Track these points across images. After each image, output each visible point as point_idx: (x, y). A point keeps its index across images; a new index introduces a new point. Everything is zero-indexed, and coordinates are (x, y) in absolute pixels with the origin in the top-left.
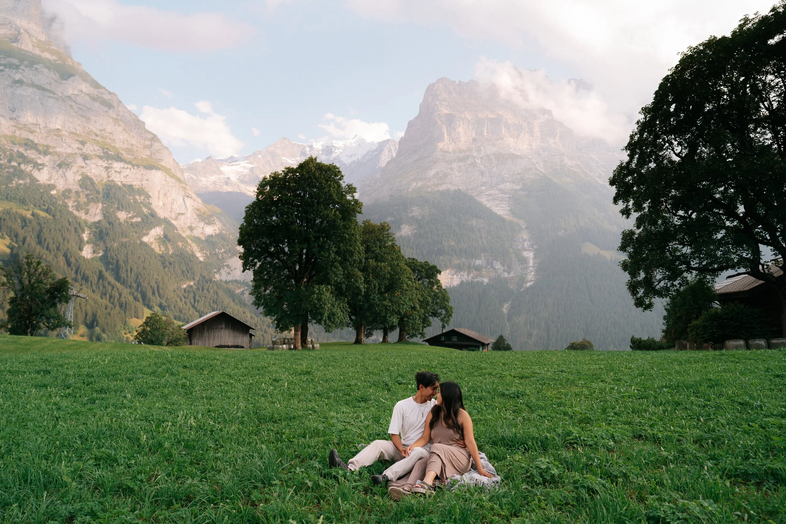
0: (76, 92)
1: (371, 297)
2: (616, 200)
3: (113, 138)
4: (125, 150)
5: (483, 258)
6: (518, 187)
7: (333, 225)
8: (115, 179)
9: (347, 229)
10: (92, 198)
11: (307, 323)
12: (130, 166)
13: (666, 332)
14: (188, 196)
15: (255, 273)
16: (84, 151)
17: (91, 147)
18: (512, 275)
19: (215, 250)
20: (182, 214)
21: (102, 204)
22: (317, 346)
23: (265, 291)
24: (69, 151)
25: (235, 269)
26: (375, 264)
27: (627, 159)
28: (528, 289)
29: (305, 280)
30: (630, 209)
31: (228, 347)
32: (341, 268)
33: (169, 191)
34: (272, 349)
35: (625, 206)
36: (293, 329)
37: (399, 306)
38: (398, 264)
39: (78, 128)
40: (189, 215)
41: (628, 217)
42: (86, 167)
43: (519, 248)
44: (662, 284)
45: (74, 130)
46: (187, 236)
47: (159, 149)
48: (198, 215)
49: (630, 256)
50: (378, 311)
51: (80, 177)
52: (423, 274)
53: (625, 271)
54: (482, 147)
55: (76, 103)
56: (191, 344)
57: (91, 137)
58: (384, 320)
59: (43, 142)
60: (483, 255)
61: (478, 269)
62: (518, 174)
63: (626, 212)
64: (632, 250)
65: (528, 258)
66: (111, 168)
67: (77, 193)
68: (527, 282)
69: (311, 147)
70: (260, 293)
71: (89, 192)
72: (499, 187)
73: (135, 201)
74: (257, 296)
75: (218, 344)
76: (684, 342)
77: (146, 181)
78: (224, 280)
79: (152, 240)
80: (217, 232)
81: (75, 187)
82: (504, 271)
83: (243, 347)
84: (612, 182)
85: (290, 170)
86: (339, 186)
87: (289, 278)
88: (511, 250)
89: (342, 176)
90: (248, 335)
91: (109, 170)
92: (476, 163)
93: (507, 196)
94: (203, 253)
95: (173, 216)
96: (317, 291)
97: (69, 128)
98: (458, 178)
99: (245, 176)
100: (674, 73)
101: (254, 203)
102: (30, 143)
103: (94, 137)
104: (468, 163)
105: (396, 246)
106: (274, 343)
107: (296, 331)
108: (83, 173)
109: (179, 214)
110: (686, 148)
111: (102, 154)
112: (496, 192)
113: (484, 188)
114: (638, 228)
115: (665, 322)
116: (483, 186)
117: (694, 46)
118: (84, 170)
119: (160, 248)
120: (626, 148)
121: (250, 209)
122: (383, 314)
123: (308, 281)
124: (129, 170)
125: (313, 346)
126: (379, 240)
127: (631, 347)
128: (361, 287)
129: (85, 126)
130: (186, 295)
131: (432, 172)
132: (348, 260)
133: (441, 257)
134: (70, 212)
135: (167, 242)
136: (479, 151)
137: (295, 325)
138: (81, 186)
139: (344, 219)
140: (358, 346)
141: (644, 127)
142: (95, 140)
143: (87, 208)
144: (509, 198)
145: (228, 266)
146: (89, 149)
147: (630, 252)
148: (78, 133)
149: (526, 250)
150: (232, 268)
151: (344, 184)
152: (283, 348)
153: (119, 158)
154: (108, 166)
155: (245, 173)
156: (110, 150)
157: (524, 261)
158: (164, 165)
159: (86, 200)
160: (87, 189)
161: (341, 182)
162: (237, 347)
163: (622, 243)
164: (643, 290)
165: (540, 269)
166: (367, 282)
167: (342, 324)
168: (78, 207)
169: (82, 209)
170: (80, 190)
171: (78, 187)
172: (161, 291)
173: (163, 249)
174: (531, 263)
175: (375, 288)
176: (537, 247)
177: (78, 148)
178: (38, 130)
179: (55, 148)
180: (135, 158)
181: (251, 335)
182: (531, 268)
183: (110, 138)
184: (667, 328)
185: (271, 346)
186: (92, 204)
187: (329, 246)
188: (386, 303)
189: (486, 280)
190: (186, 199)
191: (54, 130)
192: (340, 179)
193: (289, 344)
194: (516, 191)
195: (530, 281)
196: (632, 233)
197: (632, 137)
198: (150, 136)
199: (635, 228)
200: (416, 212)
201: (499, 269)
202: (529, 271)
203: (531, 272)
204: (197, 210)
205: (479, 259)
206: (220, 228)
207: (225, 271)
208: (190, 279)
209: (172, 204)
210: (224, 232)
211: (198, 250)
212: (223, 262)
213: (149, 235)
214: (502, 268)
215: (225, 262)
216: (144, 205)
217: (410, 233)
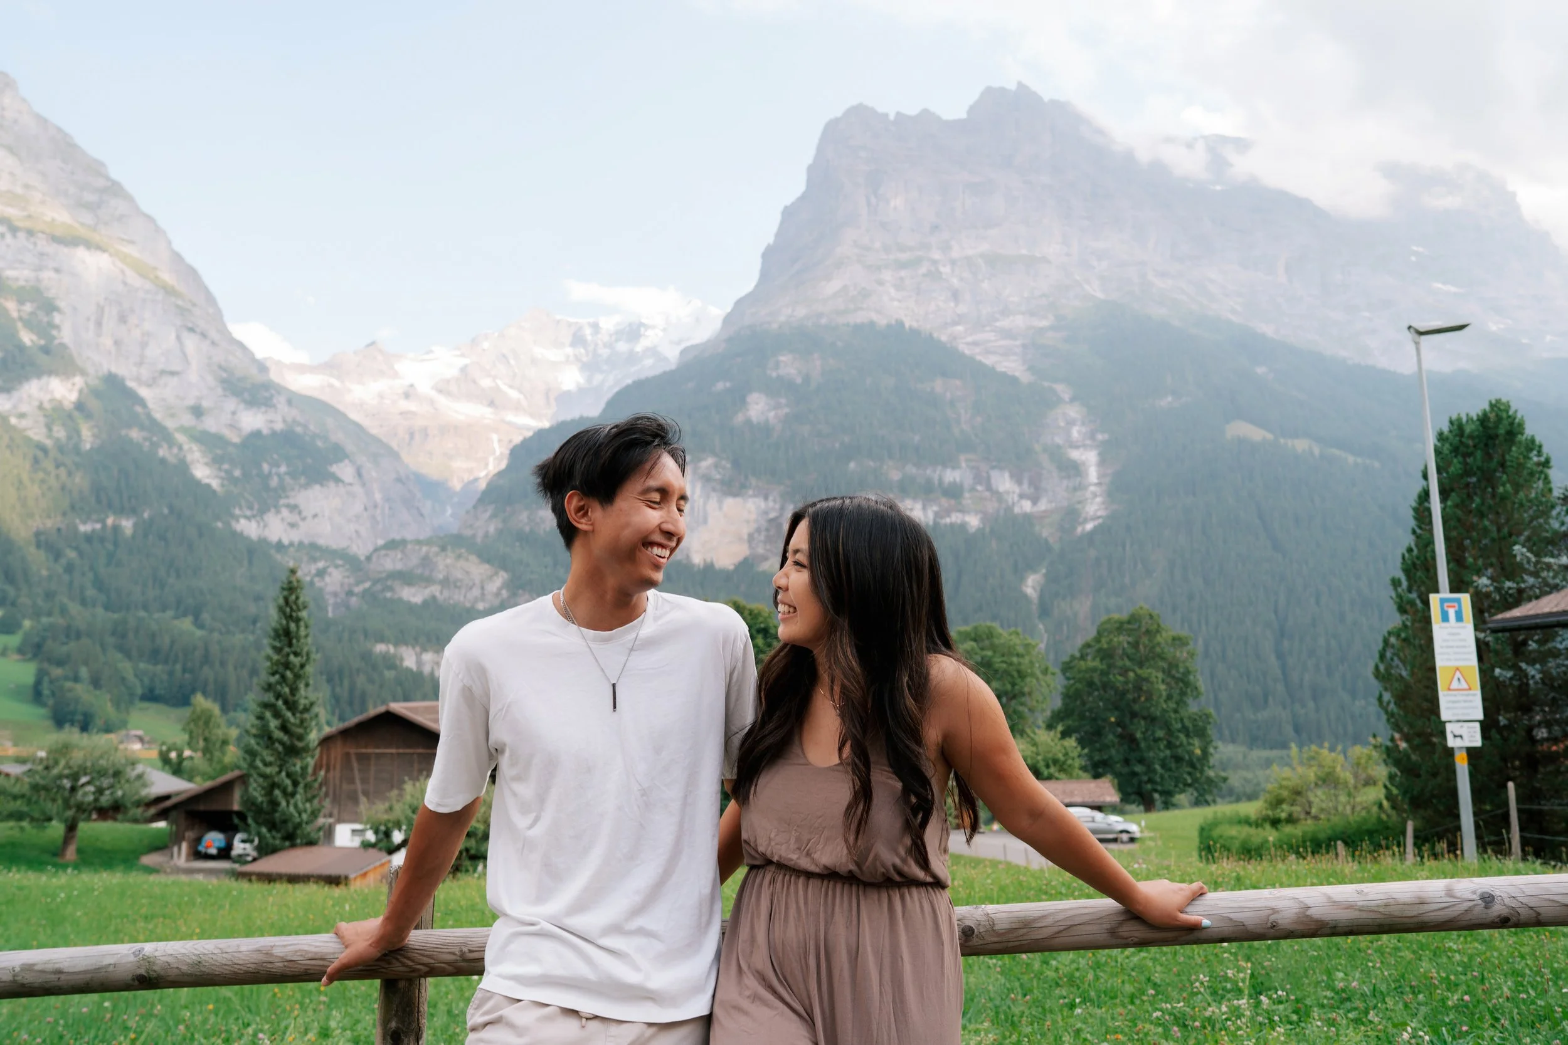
5: (964, 465)
6: (1044, 323)
14: (191, 330)
18: (1043, 505)
19: (259, 466)
20: (173, 373)
25: (315, 516)
28: (1091, 536)
33: (133, 311)
40: (193, 377)
43: (1059, 440)
46: (183, 430)
47: (122, 216)
48: (223, 381)
54: (953, 242)
60: (962, 457)
61: (954, 492)
62: (1042, 296)
65: (1084, 463)
68: (1086, 521)
72: (998, 324)
77: (52, 274)
78: (274, 538)
79: (24, 408)
80: (279, 426)
82: (1022, 496)
88: (1038, 448)
92: (941, 273)
93: (1018, 343)
94: (220, 469)
95: (145, 373)
98: (896, 303)
104: (920, 273)
109: (163, 372)
112: (991, 336)
116: (959, 324)
119: (50, 430)
131: (833, 286)
135: (80, 421)
136: (946, 248)
144: (1024, 346)
145: (293, 508)
149: (1077, 447)
150: (304, 514)
157: (1073, 469)
158: (136, 255)
165: (1116, 488)
173: (60, 433)
174: (1093, 475)
176: (1106, 436)
180: (29, 217)
182: (1092, 488)
189: (973, 522)
190: (185, 334)
194: (1041, 331)
195: (1094, 519)
198: (101, 183)
200: (788, 366)
201: (1008, 493)
202: (1088, 495)
203: (1095, 495)
204: (224, 369)
205: (954, 468)
206: (289, 419)
207: (283, 519)
208: (121, 511)
209: (144, 345)
210: (299, 430)
211: (206, 460)
212: (280, 497)
213: (16, 395)
214: (1017, 490)
215: (287, 497)
216: (29, 325)
217: (772, 414)
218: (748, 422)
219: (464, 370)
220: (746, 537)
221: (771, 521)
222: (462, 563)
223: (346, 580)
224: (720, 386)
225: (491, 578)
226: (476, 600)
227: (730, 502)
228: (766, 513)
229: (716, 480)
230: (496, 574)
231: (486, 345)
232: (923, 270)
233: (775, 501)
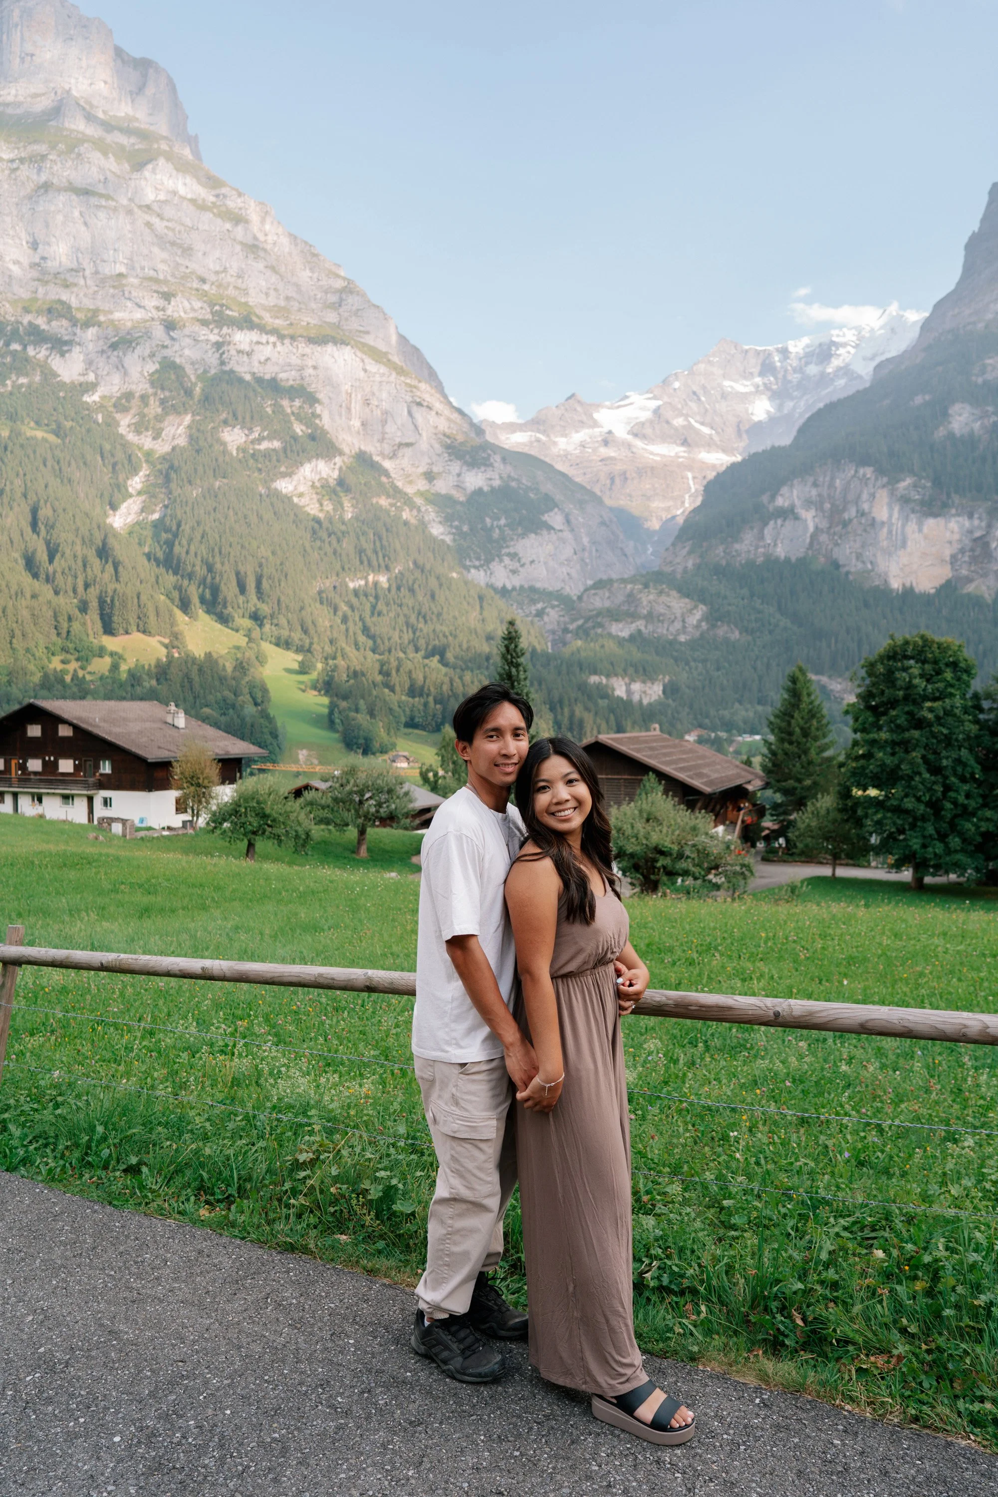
0: (162, 197)
3: (244, 286)
4: (268, 309)
8: (238, 369)
10: (173, 405)
12: (272, 339)
14: (419, 404)
16: (169, 312)
17: (186, 304)
19: (483, 521)
20: (409, 445)
21: (193, 415)
24: (139, 315)
25: (532, 562)
33: (373, 394)
39: (162, 267)
40: (425, 447)
42: (173, 346)
45: (152, 273)
46: (420, 493)
47: (358, 310)
48: (448, 447)
51: (157, 366)
55: (162, 219)
57: (189, 285)
59: (89, 304)
66: (229, 343)
67: (144, 398)
71: (167, 394)
73: (278, 409)
77: (311, 371)
78: (499, 585)
79: (302, 489)
80: (497, 483)
81: (141, 387)
91: (225, 348)
94: (451, 526)
95: (387, 449)
97: (143, 268)
102: (60, 307)
103: (195, 285)
108: (165, 358)
109: (401, 445)
111: (209, 317)
118: (167, 353)
119: (321, 505)
124: (270, 347)
129: (178, 264)
130: (354, 601)
134: (122, 436)
135: (342, 494)
138: (152, 384)
142: (197, 290)
143: (158, 425)
145: (514, 556)
146: (179, 308)
148: (161, 277)
150: (523, 561)
153: (247, 322)
154: (221, 340)
155: (643, 419)
156: (228, 308)
158: (372, 343)
159: (159, 410)
160: (163, 389)
168: (139, 428)
169: (147, 429)
170: (150, 391)
171: (148, 386)
172: (265, 584)
173: (328, 506)
177: (157, 308)
178: (82, 282)
179: (111, 312)
180: (291, 324)
183: (236, 288)
186: (171, 418)
190: (415, 409)
191: (111, 277)
198: (339, 284)
204: (448, 437)
206: (505, 476)
207: (505, 567)
208: (377, 569)
209: (384, 422)
210: (513, 484)
211: (439, 519)
212: (502, 547)
213: (295, 477)
215: (508, 547)
216: (299, 419)
217: (977, 425)
218: (951, 436)
219: (657, 411)
220: (948, 558)
221: (975, 540)
222: (664, 598)
223: (562, 619)
224: (919, 400)
225: (690, 611)
226: (678, 633)
227: (931, 522)
228: (970, 532)
229: (915, 501)
230: (696, 607)
231: (677, 385)
233: (980, 518)
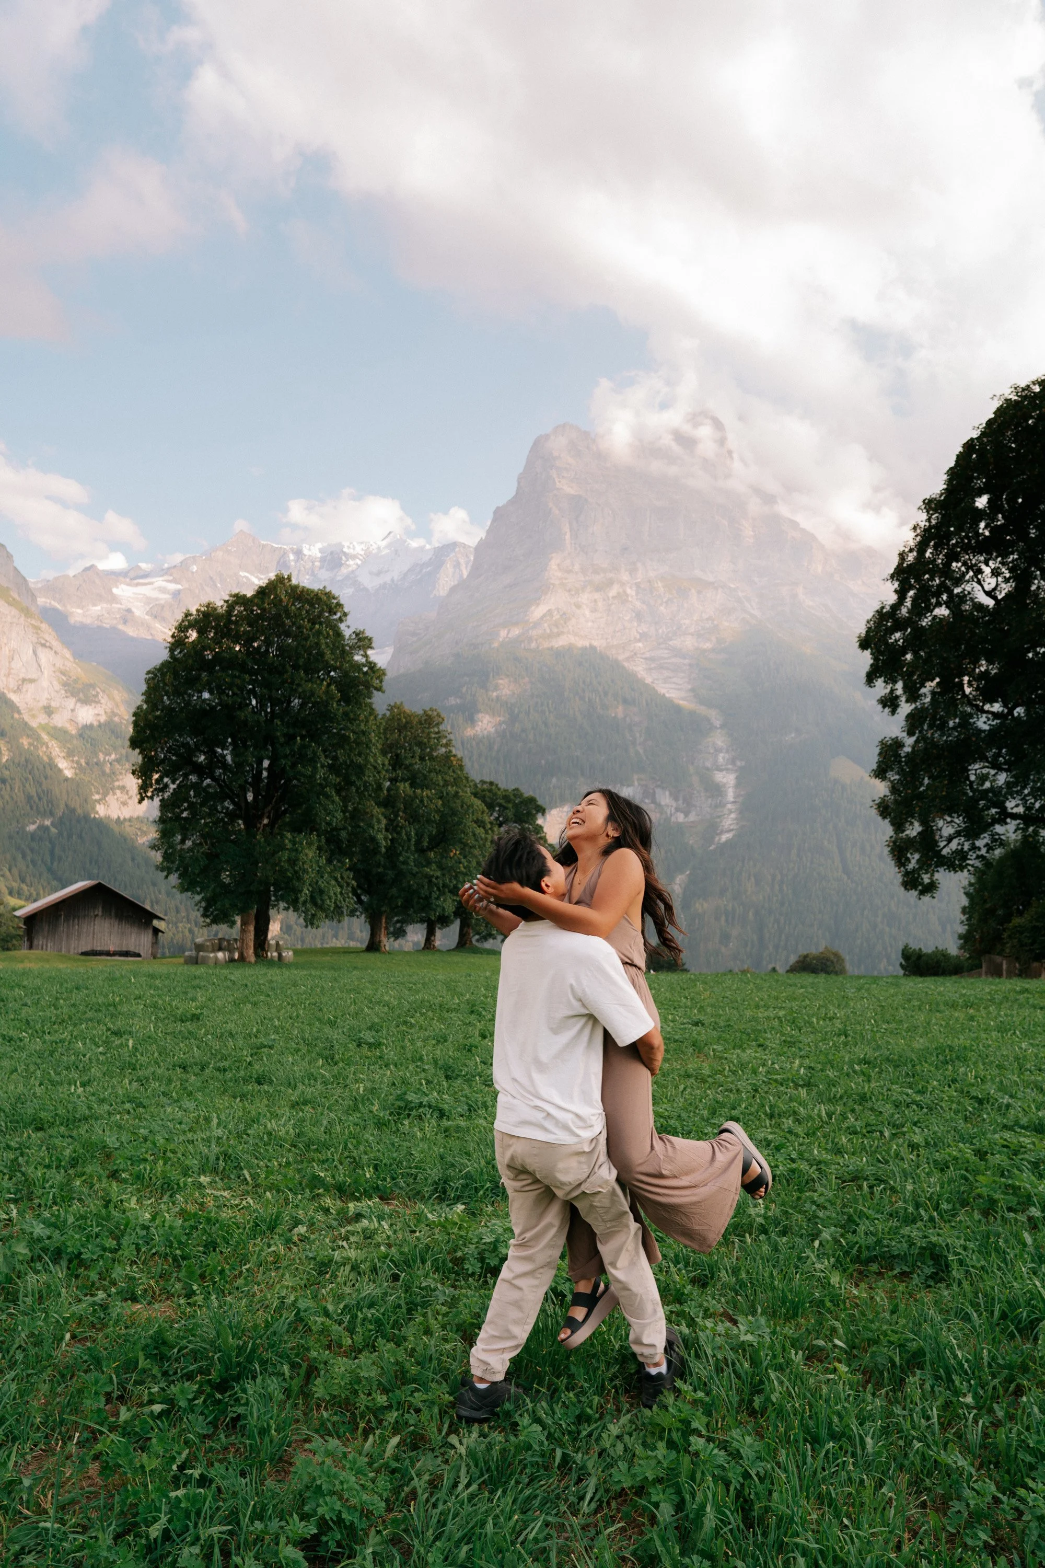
1: (401, 859)
2: (870, 678)
6: (708, 645)
7: (323, 713)
9: (351, 721)
11: (268, 909)
13: (966, 939)
14: (43, 645)
15: (164, 805)
18: (692, 817)
19: (97, 756)
20: (32, 681)
22: (288, 955)
23: (183, 842)
26: (409, 791)
27: (892, 598)
28: (724, 846)
29: (266, 821)
30: (897, 697)
31: (108, 954)
32: (337, 799)
33: (4, 632)
34: (195, 961)
35: (888, 691)
36: (238, 919)
37: (456, 877)
38: (457, 793)
40: (45, 683)
41: (893, 712)
43: (708, 764)
44: (954, 845)
46: (43, 728)
48: (65, 684)
49: (894, 789)
50: (415, 887)
52: (510, 814)
53: (884, 818)
54: (639, 565)
56: (31, 947)
58: (426, 905)
60: (636, 777)
62: (707, 619)
63: (890, 703)
64: (897, 777)
65: (724, 785)
68: (722, 832)
69: (299, 553)
70: (171, 846)
72: (671, 643)
74: (166, 853)
75: (88, 948)
76: (998, 959)
78: (114, 816)
80: (103, 719)
82: (677, 810)
83: (139, 955)
84: (864, 644)
85: (239, 599)
86: (339, 634)
87: (233, 816)
88: (692, 769)
89: (345, 615)
90: (150, 932)
92: (627, 595)
93: (686, 661)
94: (72, 761)
95: (13, 684)
96: (289, 846)
98: (590, 624)
99: (163, 607)
100: (983, 434)
101: (165, 664)
104: (611, 595)
105: (455, 756)
106: (199, 948)
107: (244, 923)
109: (24, 680)
110: (1007, 580)
112: (665, 653)
113: (640, 645)
114: (910, 733)
115: (964, 918)
116: (639, 641)
117: (1023, 385)
120: (892, 576)
121: (156, 675)
122: (424, 892)
123: (272, 824)
125: (280, 955)
126: (420, 744)
127: (901, 965)
128: (380, 836)
130: (34, 845)
131: (540, 611)
132: (352, 783)
133: (554, 780)
136: (633, 569)
137: (243, 911)
139: (346, 699)
140: (372, 957)
141: (927, 537)
144: (690, 665)
145: (122, 788)
147: (892, 782)
149: (721, 770)
151: (347, 630)
152: (216, 958)
155: (162, 602)
157: (716, 790)
161: (342, 626)
162: (126, 954)
163: (879, 762)
164: (917, 856)
165: (746, 807)
166: (392, 826)
167: (336, 913)
174: (730, 795)
175: (409, 840)
176: (743, 763)
181: (156, 931)
182: (729, 806)
184: (968, 931)
185: (194, 953)
187: (314, 753)
188: (432, 871)
190: (40, 650)
192: (341, 620)
193: (230, 950)
194: (705, 652)
195: (730, 831)
196: (897, 744)
197: (902, 556)
199: (905, 734)
200: (506, 688)
201: (667, 806)
202: (726, 811)
203: (731, 812)
204: (63, 673)
205: (628, 786)
206: (109, 711)
209: (12, 658)
210: (116, 719)
211: (62, 754)
214: (674, 805)
217: (493, 730)
218: (475, 737)
231: (194, 568)
232: (613, 592)
